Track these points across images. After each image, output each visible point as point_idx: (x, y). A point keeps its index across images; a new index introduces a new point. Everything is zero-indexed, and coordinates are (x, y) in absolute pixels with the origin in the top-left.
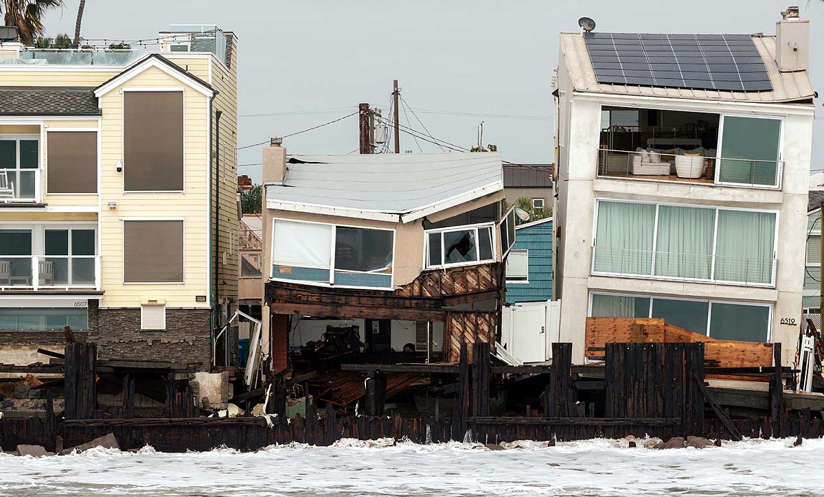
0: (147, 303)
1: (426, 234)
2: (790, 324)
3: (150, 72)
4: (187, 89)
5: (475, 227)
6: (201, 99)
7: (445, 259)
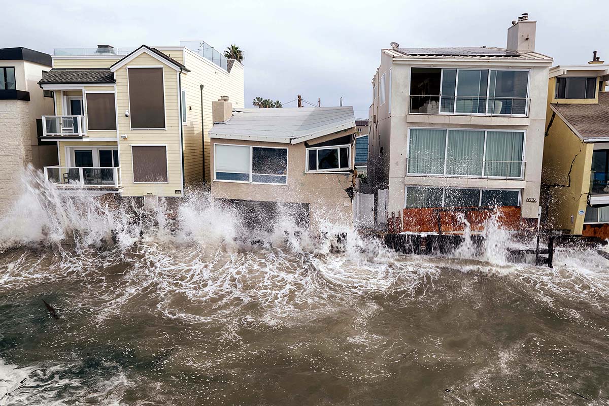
0: (146, 194)
1: (307, 150)
2: (532, 202)
3: (142, 56)
4: (166, 66)
5: (338, 147)
6: (173, 73)
7: (319, 166)
